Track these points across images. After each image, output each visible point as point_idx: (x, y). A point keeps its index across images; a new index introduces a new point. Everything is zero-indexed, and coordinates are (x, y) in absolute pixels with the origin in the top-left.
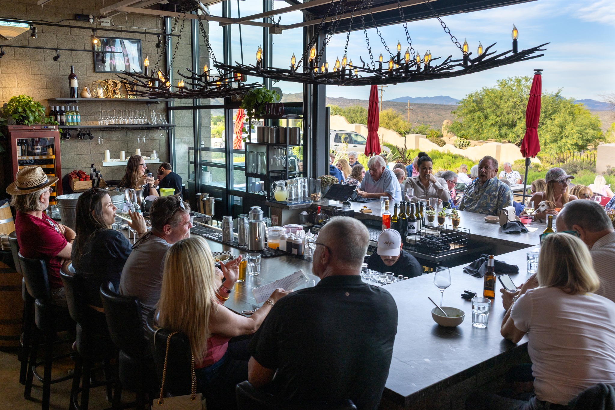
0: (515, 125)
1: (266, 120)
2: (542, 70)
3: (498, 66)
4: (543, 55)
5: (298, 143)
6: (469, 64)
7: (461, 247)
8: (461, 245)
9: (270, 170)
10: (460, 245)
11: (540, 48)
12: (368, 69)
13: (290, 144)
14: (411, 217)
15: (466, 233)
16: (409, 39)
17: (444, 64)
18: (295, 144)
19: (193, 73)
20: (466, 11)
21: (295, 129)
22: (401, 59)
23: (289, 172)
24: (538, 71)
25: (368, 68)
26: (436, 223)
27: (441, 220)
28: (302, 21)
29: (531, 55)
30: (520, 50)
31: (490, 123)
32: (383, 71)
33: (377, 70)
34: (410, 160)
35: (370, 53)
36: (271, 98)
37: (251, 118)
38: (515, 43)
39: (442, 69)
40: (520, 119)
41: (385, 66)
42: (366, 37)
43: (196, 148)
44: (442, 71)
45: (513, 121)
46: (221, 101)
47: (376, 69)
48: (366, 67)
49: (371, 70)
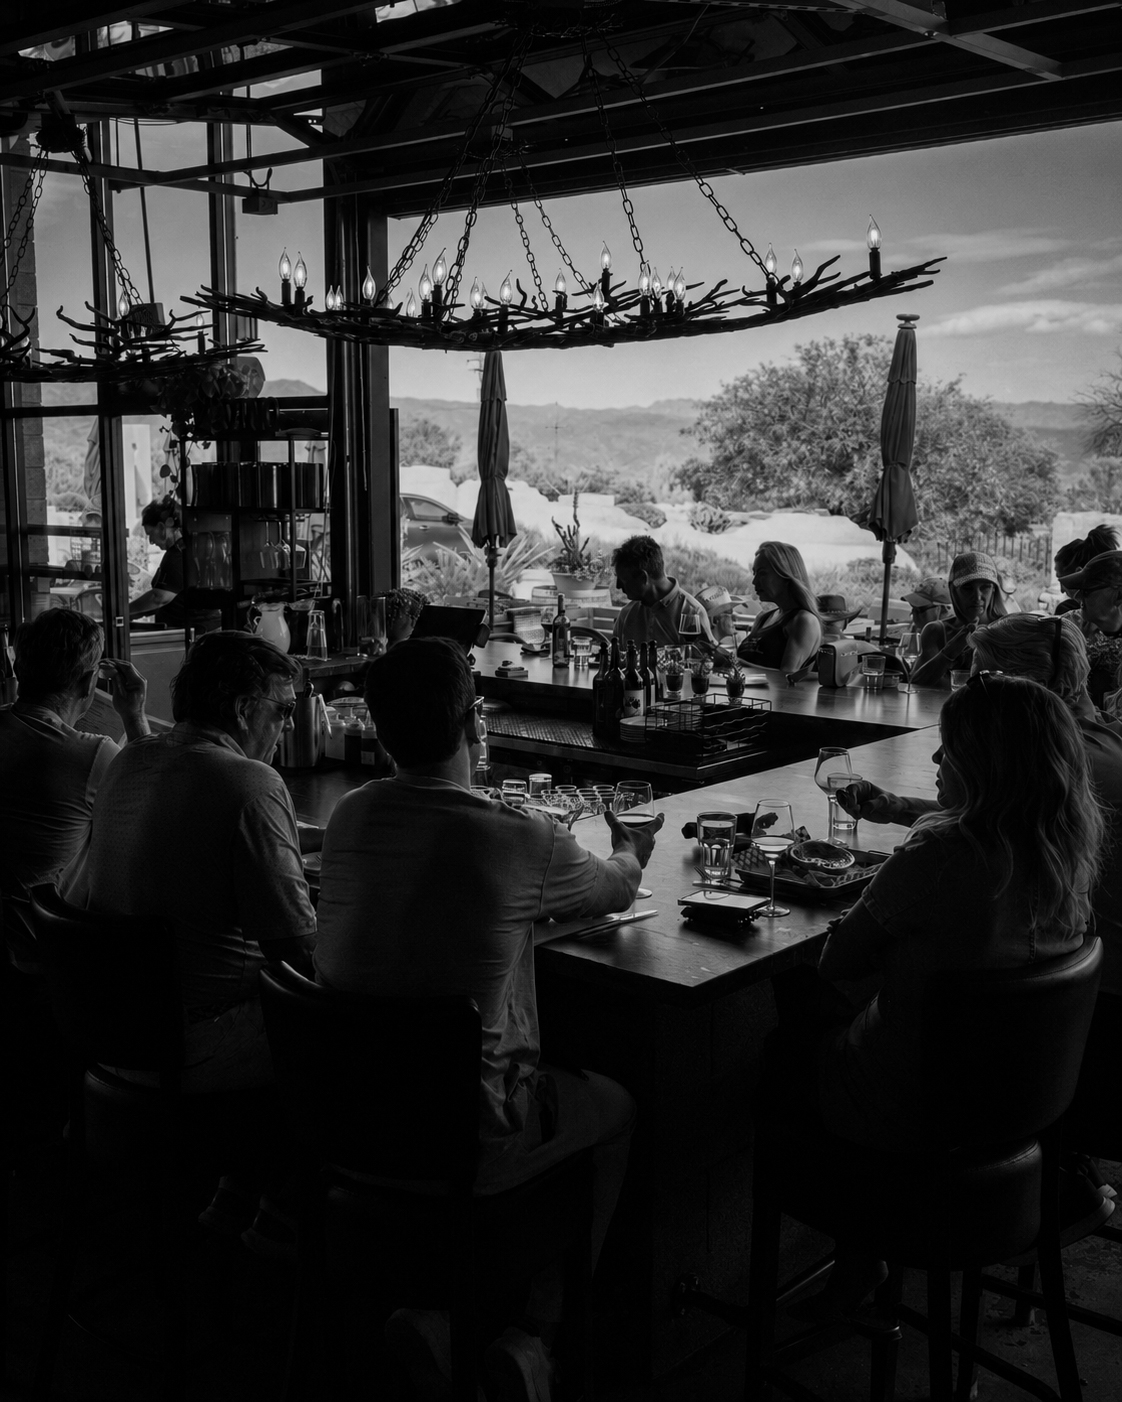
0: (848, 467)
1: (225, 443)
2: (916, 318)
3: (836, 307)
4: (930, 283)
5: (318, 506)
6: (780, 300)
7: (741, 745)
8: (743, 742)
9: (244, 577)
10: (739, 742)
11: (927, 269)
12: (535, 310)
13: (298, 506)
14: (631, 676)
15: (760, 711)
16: (637, 242)
17: (709, 298)
18: (311, 507)
19: (98, 317)
20: (743, 171)
21: (308, 468)
22: (610, 287)
23: (298, 582)
24: (907, 319)
25: (532, 306)
26: (685, 693)
27: (700, 685)
28: (320, 184)
29: (907, 283)
30: (885, 272)
31: (785, 461)
32: (566, 315)
33: (554, 313)
34: (589, 557)
35: (534, 270)
36: (240, 385)
37: (184, 440)
38: (875, 255)
39: (703, 312)
40: (860, 449)
41: (575, 303)
42: (522, 231)
43: (13, 526)
44: (702, 318)
45: (841, 455)
46: (87, 393)
47: (550, 310)
48: (529, 305)
49: (539, 312)
